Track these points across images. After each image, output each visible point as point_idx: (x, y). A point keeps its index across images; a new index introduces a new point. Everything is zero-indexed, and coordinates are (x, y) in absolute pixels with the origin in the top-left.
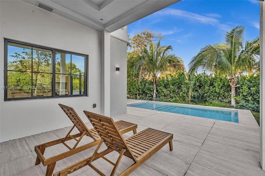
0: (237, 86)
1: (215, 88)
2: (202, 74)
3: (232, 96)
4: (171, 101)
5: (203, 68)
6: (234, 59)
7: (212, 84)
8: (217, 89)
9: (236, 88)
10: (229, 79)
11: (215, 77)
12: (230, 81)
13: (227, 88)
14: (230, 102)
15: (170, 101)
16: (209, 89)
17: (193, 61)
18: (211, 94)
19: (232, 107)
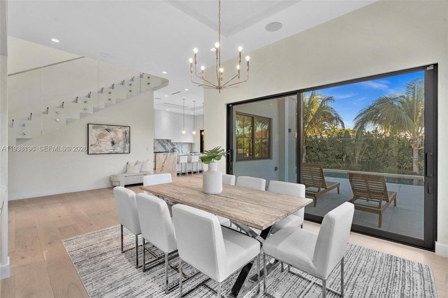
0: (420, 148)
1: (390, 151)
2: (373, 132)
3: (414, 161)
4: (330, 166)
5: (374, 125)
6: (417, 114)
7: (386, 146)
8: (394, 152)
9: (419, 151)
10: (410, 140)
11: (390, 136)
12: (411, 141)
13: (407, 150)
14: (411, 168)
15: (328, 167)
16: (383, 152)
17: (360, 115)
18: (386, 158)
19: (416, 174)
